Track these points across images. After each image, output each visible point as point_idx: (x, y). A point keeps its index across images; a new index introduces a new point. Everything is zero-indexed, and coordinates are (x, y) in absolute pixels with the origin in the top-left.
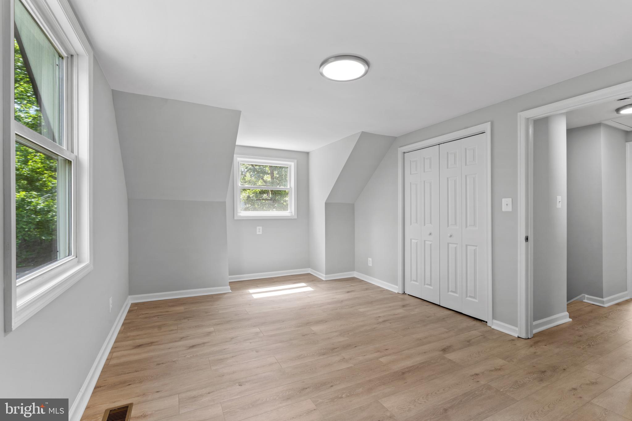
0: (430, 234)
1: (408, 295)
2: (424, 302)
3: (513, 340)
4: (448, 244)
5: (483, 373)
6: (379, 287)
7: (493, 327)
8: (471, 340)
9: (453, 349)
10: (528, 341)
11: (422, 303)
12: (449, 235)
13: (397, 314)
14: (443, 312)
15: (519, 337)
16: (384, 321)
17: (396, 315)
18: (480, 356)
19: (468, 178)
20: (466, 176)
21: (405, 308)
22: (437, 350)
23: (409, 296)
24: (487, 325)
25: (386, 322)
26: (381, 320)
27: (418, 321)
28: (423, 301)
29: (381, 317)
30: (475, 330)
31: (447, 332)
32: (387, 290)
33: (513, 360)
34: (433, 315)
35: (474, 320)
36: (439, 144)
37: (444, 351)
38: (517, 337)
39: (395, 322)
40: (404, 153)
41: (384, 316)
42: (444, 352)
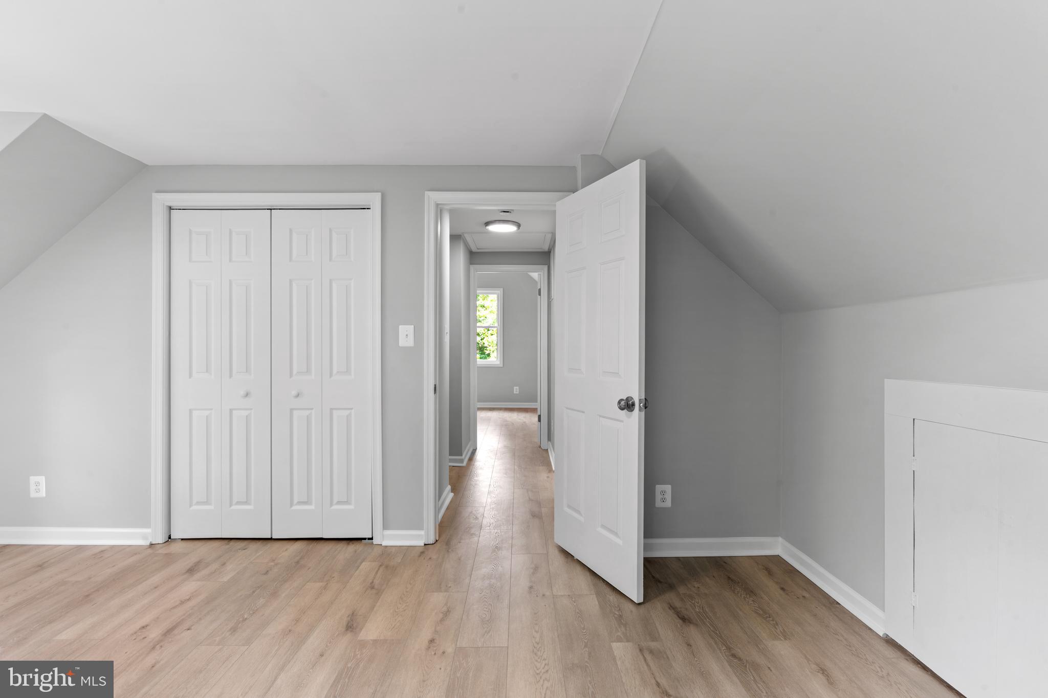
0: (247, 395)
1: (182, 539)
2: (232, 543)
3: (422, 553)
4: (292, 410)
5: (436, 632)
6: (80, 548)
7: (384, 544)
8: (373, 582)
9: (360, 616)
10: (438, 544)
11: (228, 546)
12: (294, 393)
13: (188, 597)
14: (286, 550)
15: (425, 545)
16: (169, 632)
17: (189, 600)
18: (407, 604)
19: (334, 286)
20: (331, 281)
21: (198, 575)
22: (338, 634)
23: (184, 544)
24: (372, 543)
25: (176, 632)
26: (154, 634)
27: (254, 592)
28: (226, 541)
29: (147, 626)
30: (363, 561)
31: (325, 588)
32: (112, 547)
33: (449, 586)
34: (272, 564)
35: (348, 544)
36: (271, 209)
37: (350, 629)
38: (423, 545)
39: (200, 619)
40: (170, 208)
41: (157, 620)
42: (351, 631)
